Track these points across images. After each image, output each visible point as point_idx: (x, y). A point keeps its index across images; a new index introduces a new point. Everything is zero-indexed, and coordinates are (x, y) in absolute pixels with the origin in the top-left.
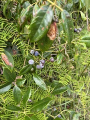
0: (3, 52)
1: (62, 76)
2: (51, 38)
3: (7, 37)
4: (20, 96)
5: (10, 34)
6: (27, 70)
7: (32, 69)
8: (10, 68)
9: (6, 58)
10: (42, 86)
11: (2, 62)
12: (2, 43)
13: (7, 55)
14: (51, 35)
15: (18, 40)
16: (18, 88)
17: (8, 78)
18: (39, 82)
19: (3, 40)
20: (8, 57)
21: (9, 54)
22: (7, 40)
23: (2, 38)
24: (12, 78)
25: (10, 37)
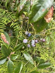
0: (3, 32)
1: (42, 54)
2: (47, 21)
3: (7, 21)
4: (12, 69)
5: (9, 20)
6: (20, 47)
7: (23, 47)
8: (7, 46)
9: (5, 37)
10: (31, 61)
11: (1, 40)
12: (2, 25)
13: (5, 35)
14: (47, 18)
15: (15, 24)
16: (11, 61)
17: (4, 54)
18: (28, 58)
19: (4, 23)
20: (6, 36)
21: (7, 34)
22: (6, 24)
23: (3, 22)
24: (7, 53)
25: (9, 21)
